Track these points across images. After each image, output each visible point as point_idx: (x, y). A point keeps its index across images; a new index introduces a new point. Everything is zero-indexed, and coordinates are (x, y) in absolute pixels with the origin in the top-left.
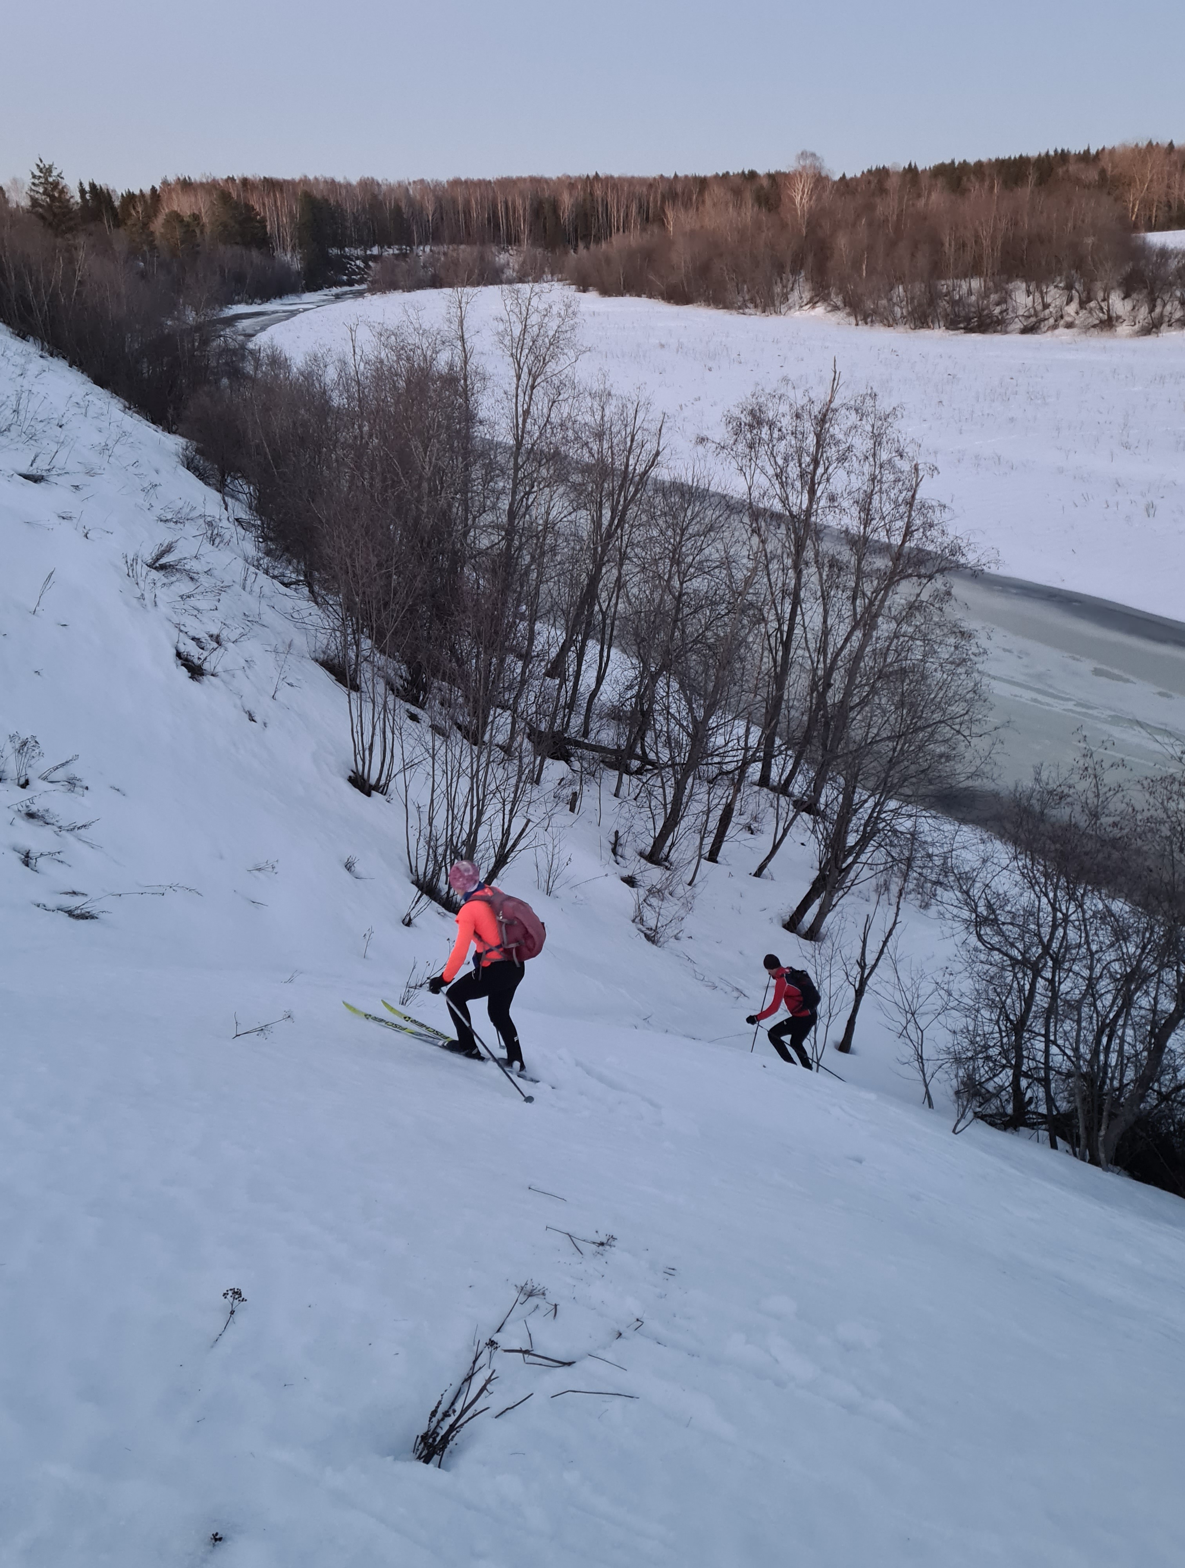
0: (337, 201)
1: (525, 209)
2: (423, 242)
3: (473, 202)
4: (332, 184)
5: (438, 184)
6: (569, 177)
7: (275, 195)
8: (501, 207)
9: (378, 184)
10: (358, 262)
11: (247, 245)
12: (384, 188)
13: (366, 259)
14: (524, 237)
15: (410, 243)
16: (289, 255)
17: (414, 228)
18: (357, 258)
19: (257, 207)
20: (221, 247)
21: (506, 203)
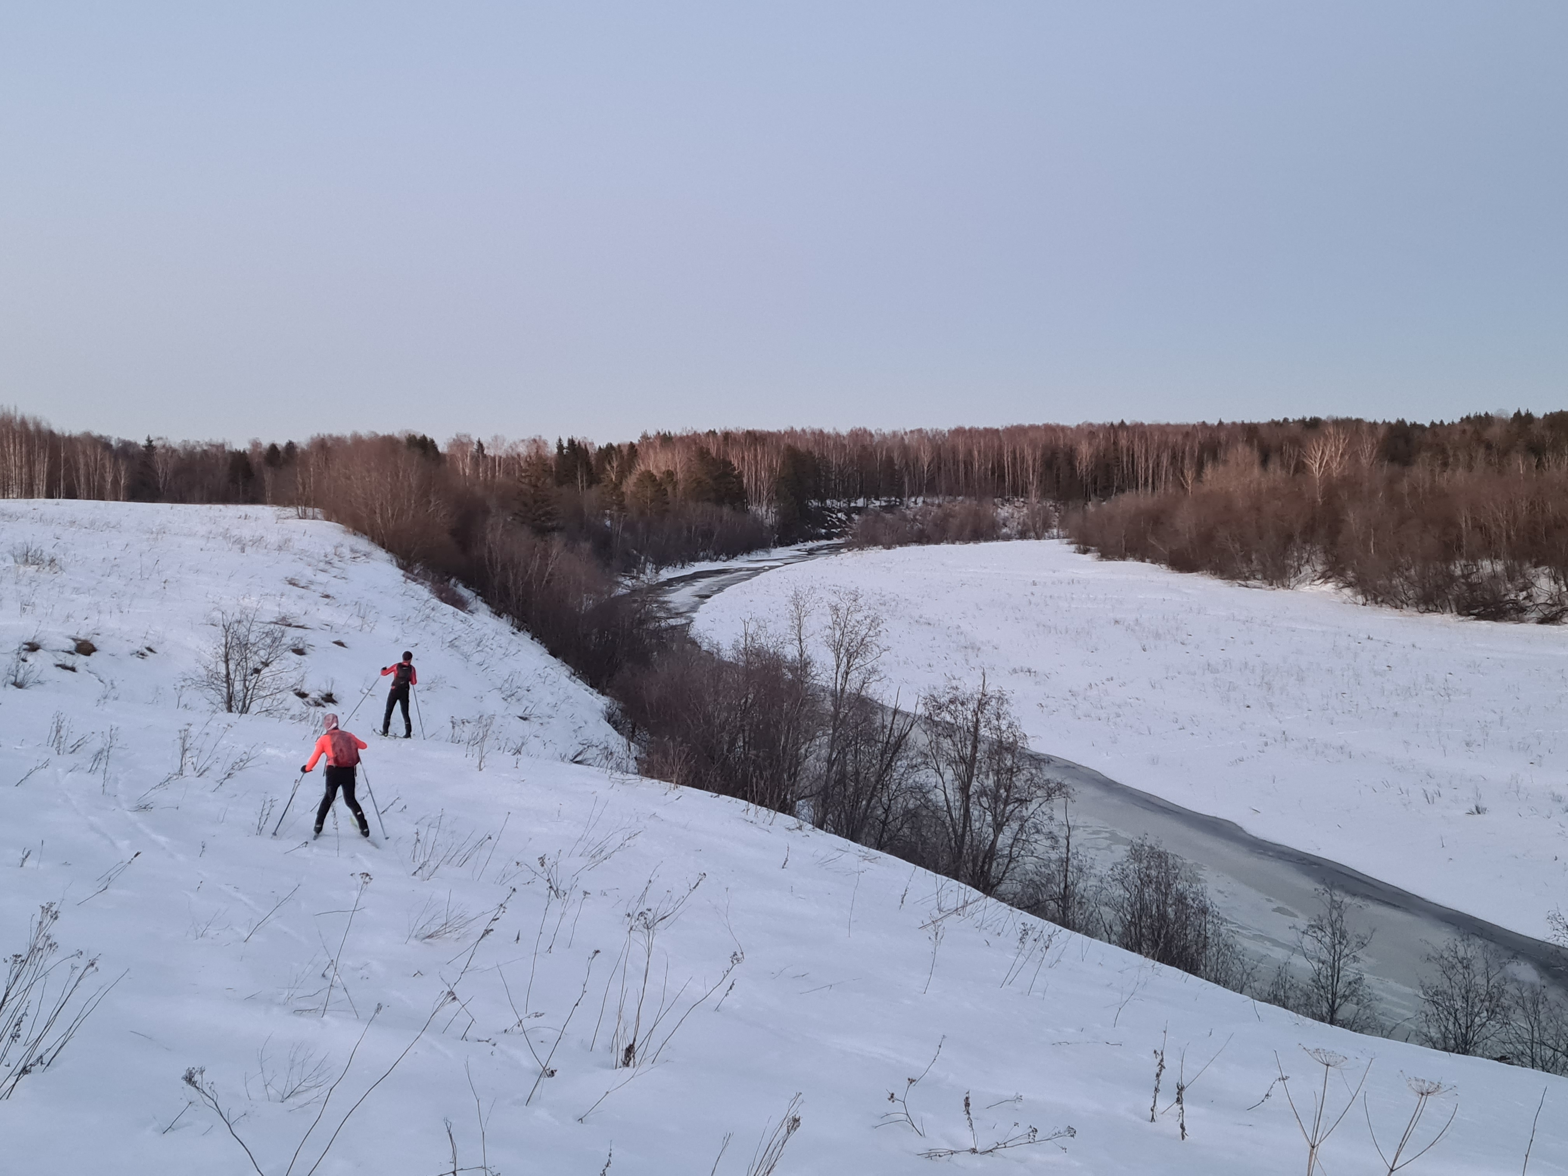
0: (823, 454)
1: (1034, 460)
2: (916, 492)
3: (976, 453)
4: (820, 437)
5: (938, 433)
6: (1091, 425)
7: (756, 450)
8: (1007, 459)
9: (871, 435)
10: (839, 515)
11: (719, 501)
12: (877, 439)
13: (849, 512)
14: (1033, 489)
15: (900, 495)
16: (764, 508)
17: (906, 480)
18: (840, 511)
19: (735, 463)
20: (691, 504)
21: (1014, 452)
